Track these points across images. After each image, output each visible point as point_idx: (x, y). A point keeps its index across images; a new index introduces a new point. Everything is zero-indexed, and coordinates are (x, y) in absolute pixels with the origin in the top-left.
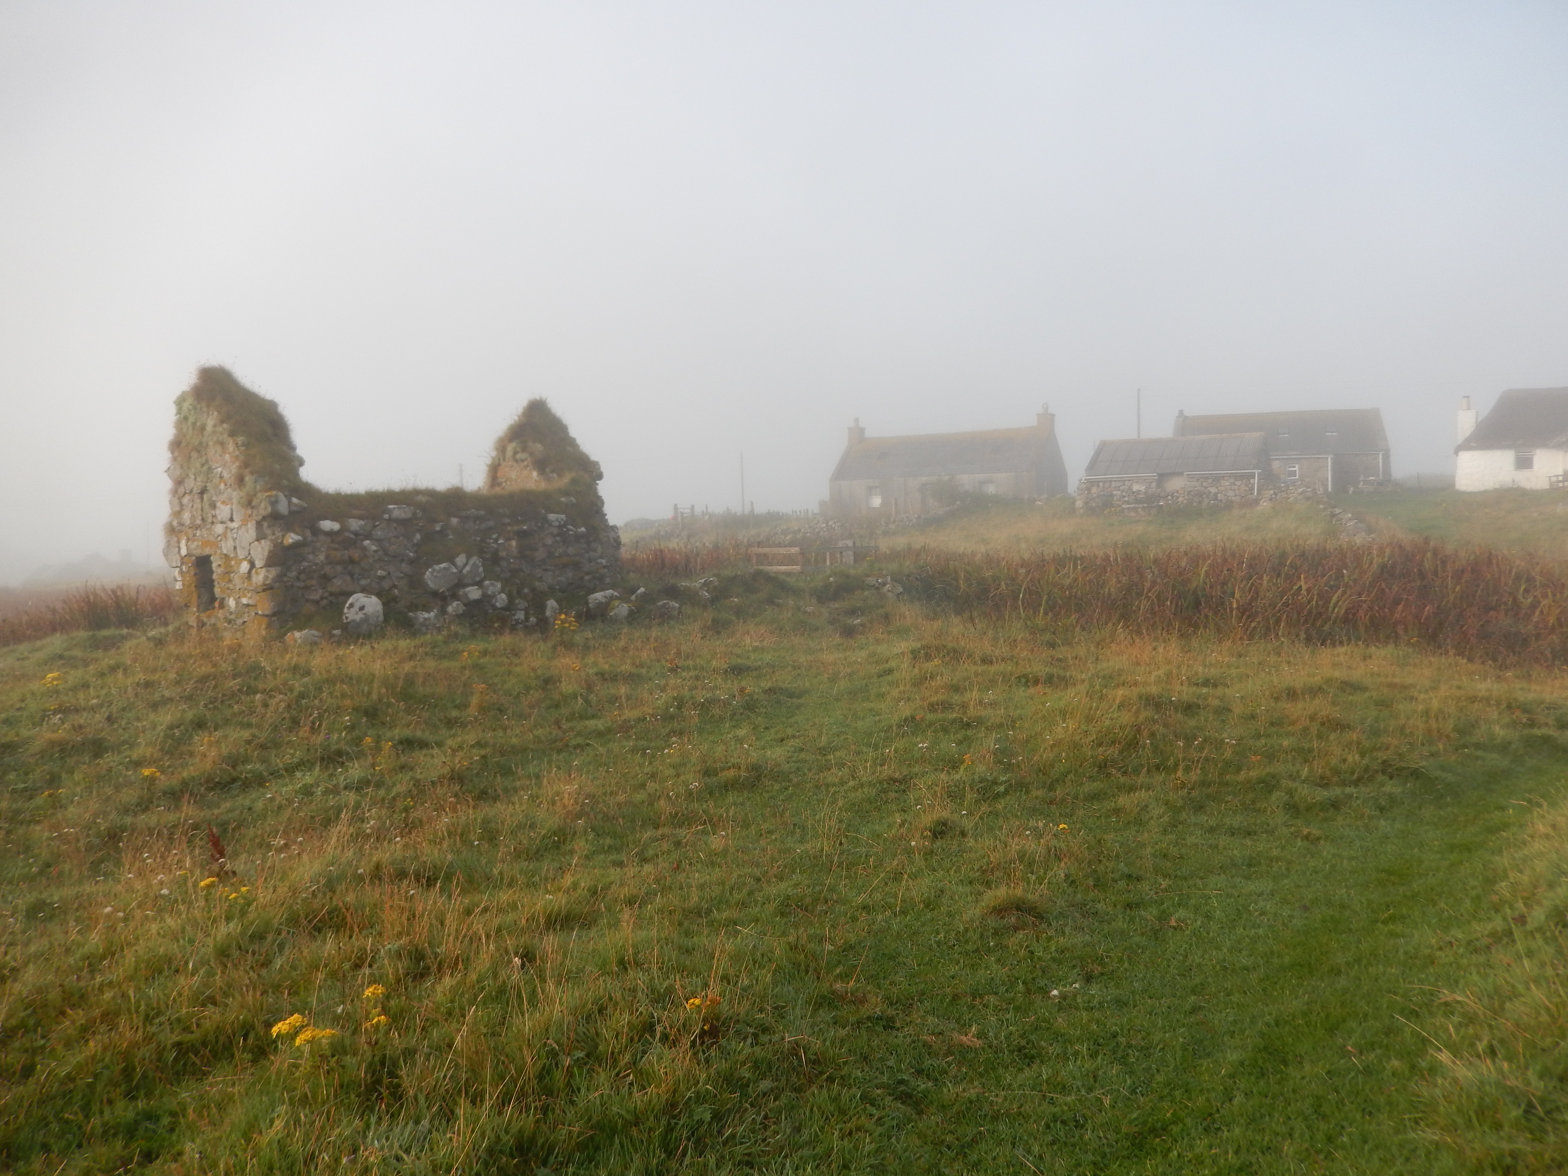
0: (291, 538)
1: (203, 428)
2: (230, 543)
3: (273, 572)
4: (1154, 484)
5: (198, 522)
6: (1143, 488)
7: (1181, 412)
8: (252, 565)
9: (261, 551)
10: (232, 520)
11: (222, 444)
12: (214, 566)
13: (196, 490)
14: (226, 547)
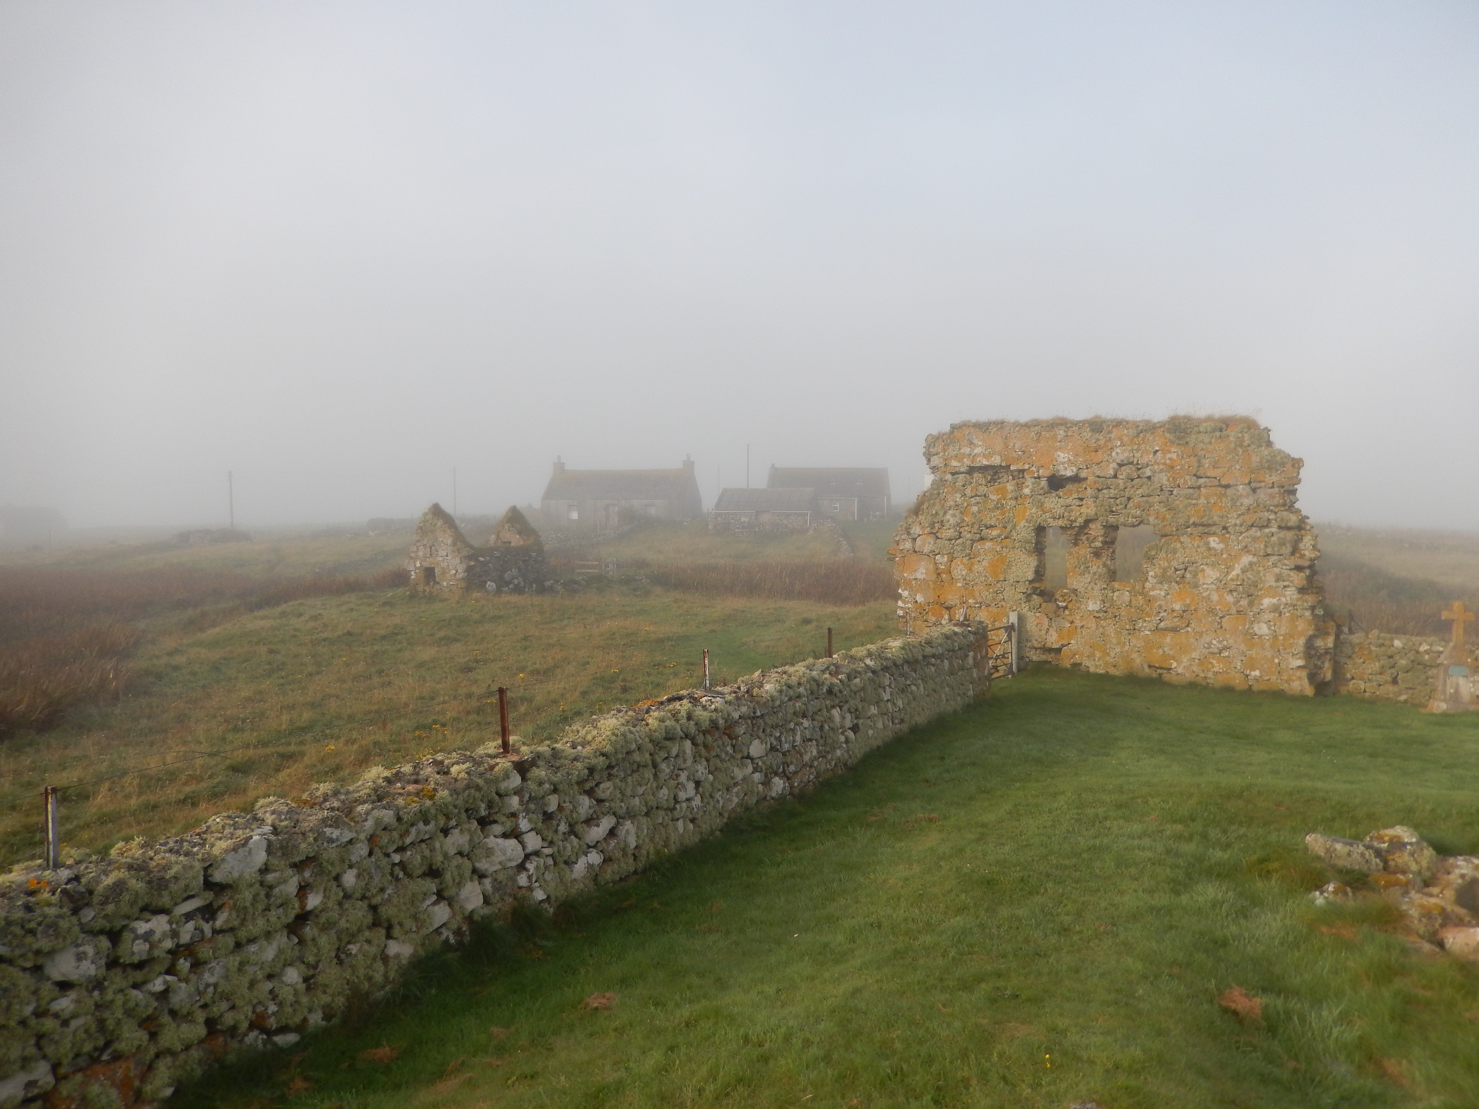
0: (472, 563)
1: (435, 525)
2: (446, 564)
3: (466, 574)
4: (753, 517)
5: (428, 555)
6: (747, 520)
7: (773, 465)
8: (457, 571)
9: (461, 568)
10: (447, 556)
11: (444, 531)
12: (436, 571)
13: (428, 545)
14: (444, 565)
